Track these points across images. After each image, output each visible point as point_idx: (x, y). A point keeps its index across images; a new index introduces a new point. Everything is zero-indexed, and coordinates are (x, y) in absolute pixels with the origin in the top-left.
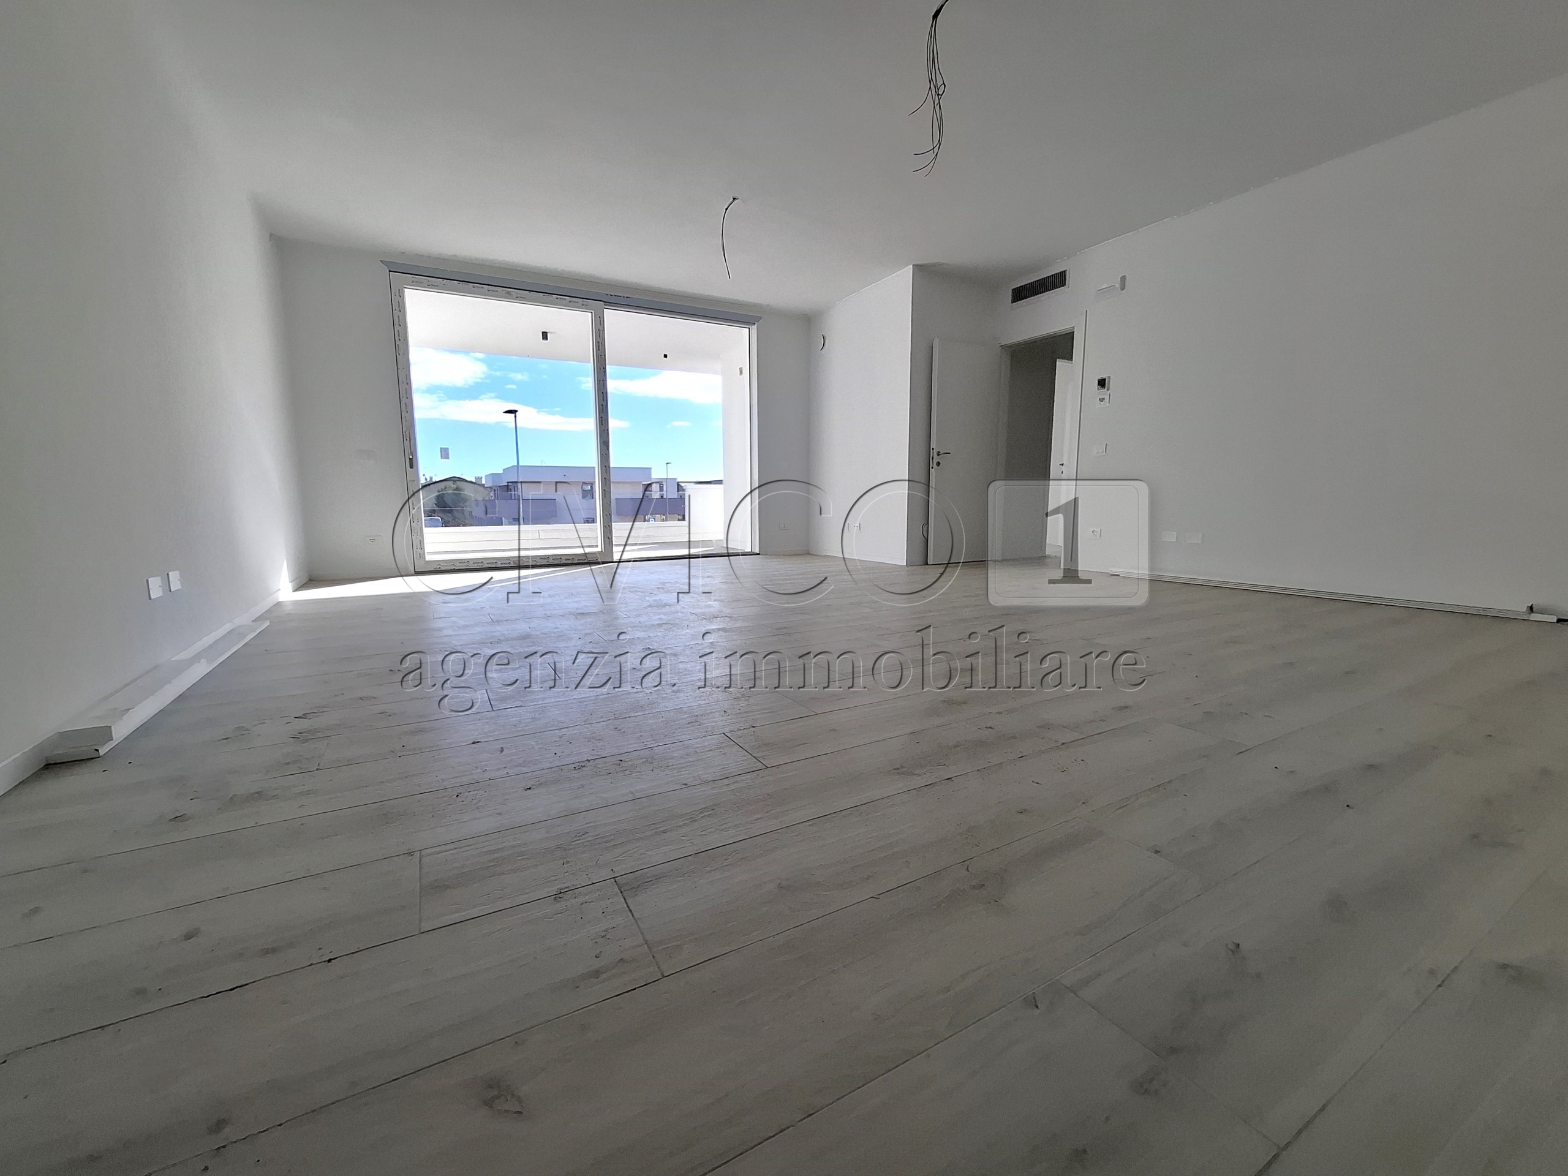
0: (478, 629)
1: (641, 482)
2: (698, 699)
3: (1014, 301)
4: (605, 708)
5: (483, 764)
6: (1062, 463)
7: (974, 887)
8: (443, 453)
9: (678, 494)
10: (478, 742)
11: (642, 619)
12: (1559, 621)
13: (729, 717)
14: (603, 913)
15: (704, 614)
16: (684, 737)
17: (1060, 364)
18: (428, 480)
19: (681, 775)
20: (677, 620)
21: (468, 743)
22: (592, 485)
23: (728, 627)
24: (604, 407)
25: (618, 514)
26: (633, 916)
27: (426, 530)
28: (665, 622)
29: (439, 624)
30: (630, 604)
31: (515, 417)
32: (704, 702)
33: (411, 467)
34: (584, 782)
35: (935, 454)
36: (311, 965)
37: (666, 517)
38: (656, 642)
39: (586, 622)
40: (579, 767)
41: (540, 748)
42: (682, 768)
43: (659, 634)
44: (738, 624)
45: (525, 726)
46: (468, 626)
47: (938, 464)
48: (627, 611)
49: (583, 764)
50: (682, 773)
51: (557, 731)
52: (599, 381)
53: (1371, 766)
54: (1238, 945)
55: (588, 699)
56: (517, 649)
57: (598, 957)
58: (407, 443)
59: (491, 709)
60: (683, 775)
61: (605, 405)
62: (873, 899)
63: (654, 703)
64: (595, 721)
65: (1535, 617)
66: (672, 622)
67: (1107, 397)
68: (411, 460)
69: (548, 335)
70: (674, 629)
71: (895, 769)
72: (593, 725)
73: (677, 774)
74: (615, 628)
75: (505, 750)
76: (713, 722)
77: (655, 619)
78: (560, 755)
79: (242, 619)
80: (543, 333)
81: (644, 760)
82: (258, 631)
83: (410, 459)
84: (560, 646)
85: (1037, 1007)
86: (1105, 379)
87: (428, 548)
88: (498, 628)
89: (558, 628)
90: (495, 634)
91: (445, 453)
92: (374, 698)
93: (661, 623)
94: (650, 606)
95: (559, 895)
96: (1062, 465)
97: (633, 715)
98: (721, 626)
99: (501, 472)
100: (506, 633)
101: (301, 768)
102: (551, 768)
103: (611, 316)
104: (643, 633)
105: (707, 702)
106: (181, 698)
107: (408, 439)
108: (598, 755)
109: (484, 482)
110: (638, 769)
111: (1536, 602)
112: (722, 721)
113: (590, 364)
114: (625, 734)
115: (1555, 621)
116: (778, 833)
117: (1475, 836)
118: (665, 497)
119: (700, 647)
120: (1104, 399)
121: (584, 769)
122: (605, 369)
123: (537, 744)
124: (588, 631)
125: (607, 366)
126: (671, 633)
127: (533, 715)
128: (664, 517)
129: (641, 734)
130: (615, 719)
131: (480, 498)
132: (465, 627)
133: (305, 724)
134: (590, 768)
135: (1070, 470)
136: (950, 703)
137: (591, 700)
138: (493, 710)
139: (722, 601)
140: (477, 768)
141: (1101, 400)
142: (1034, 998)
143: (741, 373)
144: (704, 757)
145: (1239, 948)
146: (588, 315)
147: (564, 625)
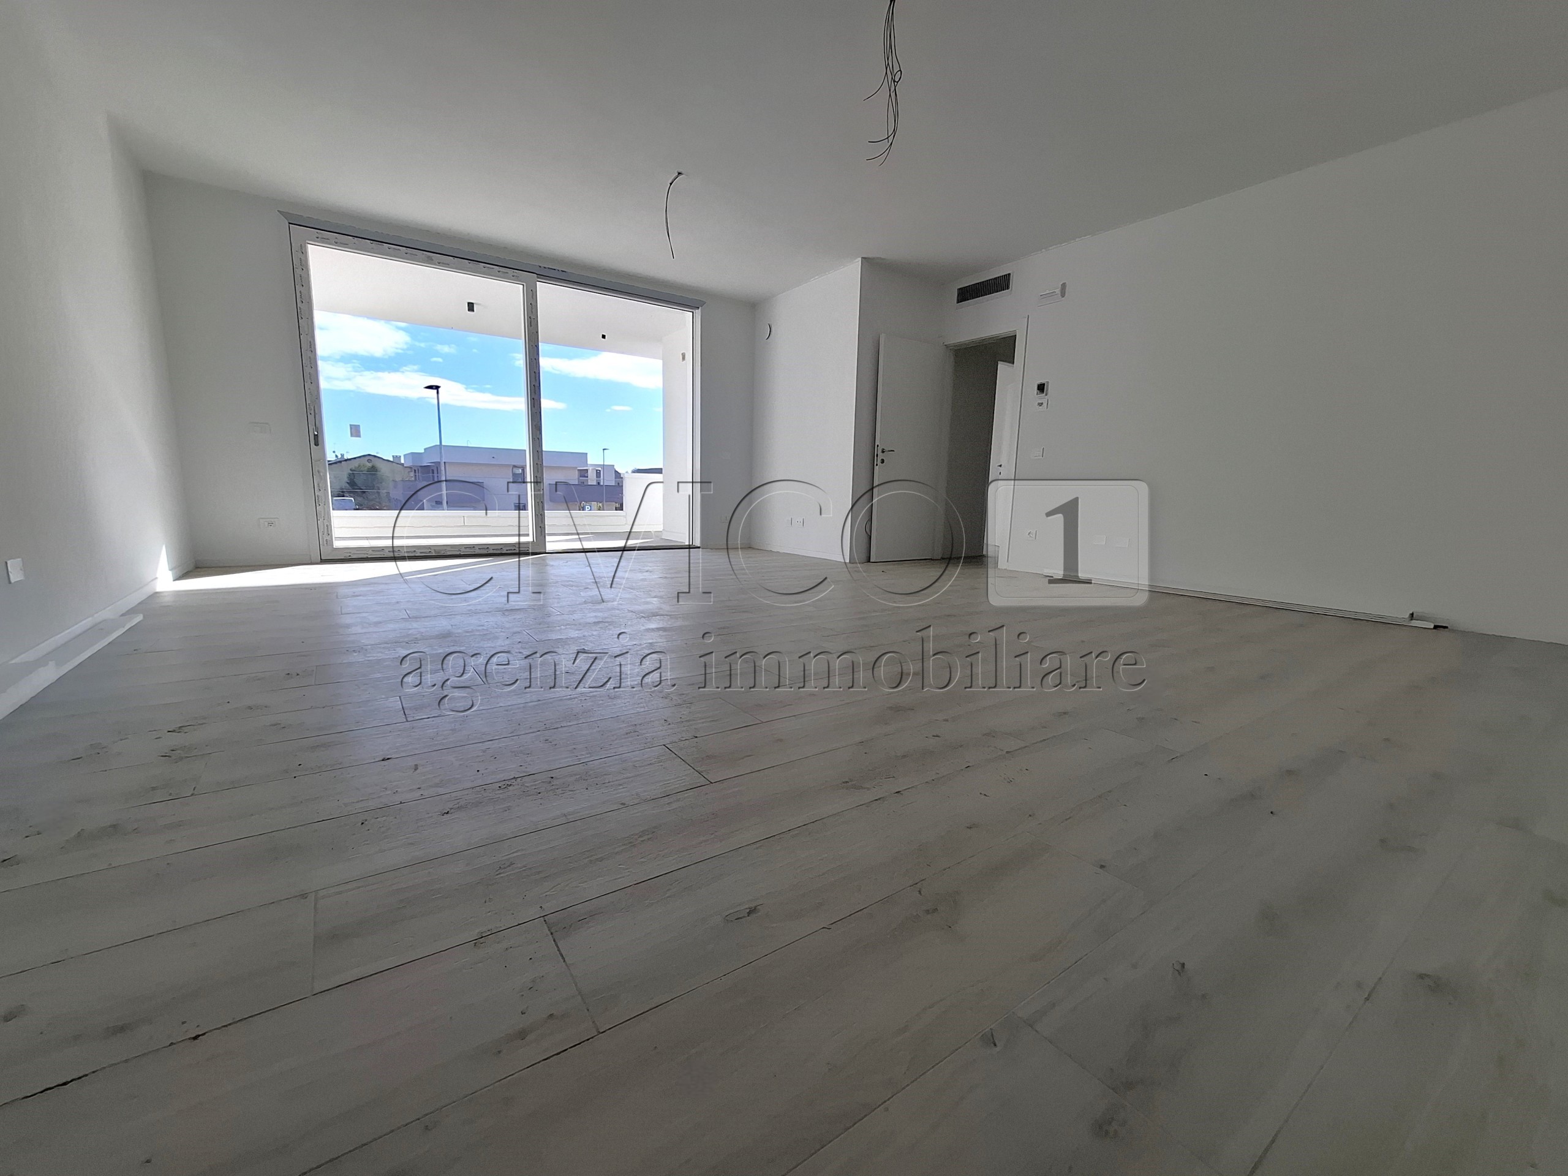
0: (391, 626)
1: (577, 468)
2: (636, 706)
3: (958, 302)
4: (535, 716)
5: (394, 784)
6: (1000, 464)
7: (928, 912)
8: (352, 430)
9: (615, 481)
10: (388, 759)
11: (576, 616)
12: (1436, 627)
13: (669, 726)
14: (531, 959)
15: (642, 612)
16: (621, 749)
17: (1002, 366)
18: (339, 456)
19: (617, 794)
20: (614, 618)
21: (377, 760)
22: (523, 468)
23: (668, 626)
24: (537, 388)
25: (552, 500)
26: (564, 961)
27: (335, 514)
28: (601, 620)
29: (347, 620)
30: (564, 599)
31: (438, 393)
32: (642, 710)
33: (317, 444)
34: (509, 804)
35: (880, 451)
36: (172, 1044)
37: (603, 505)
38: (591, 642)
39: (515, 619)
40: (506, 785)
41: (460, 765)
42: (620, 785)
43: (595, 633)
44: (679, 623)
45: (444, 739)
46: (380, 623)
47: (883, 461)
48: (561, 607)
49: (509, 783)
50: (620, 791)
51: (481, 744)
52: (530, 359)
53: (1290, 772)
54: (1183, 965)
55: (516, 706)
56: (436, 650)
57: (525, 1013)
58: (311, 418)
59: (405, 720)
60: (621, 792)
61: (537, 385)
62: (824, 929)
63: (589, 711)
64: (523, 733)
65: (1414, 623)
66: (607, 620)
67: (1045, 402)
68: (316, 437)
69: (475, 305)
70: (611, 627)
71: (844, 783)
72: (520, 737)
73: (615, 792)
74: (547, 626)
75: (420, 768)
76: (653, 732)
77: (591, 617)
78: (483, 772)
79: (107, 614)
80: (469, 303)
81: (578, 777)
82: (127, 627)
83: (315, 435)
84: (485, 646)
85: (995, 1045)
86: (1044, 384)
87: (336, 532)
88: (415, 625)
89: (482, 626)
90: (410, 632)
91: (355, 431)
92: (266, 707)
93: (597, 621)
94: (585, 602)
95: (478, 941)
96: (1000, 466)
97: (565, 725)
98: (661, 625)
99: (423, 451)
100: (423, 630)
101: (170, 794)
102: (473, 788)
103: (545, 290)
104: (577, 632)
105: (646, 710)
106: (23, 709)
107: (313, 414)
108: (524, 772)
109: (402, 461)
110: (571, 788)
111: (1417, 610)
112: (662, 731)
113: (521, 341)
114: (556, 747)
115: (1432, 627)
116: (724, 857)
117: (1383, 841)
118: (602, 484)
119: (639, 648)
120: (1042, 404)
121: (510, 788)
122: (537, 347)
123: (456, 760)
124: (516, 629)
125: (540, 344)
126: (607, 632)
127: (453, 725)
128: (601, 504)
129: (574, 747)
130: (546, 729)
131: (398, 478)
132: (377, 624)
133: (177, 740)
134: (516, 787)
135: (1008, 470)
136: (897, 709)
137: (519, 708)
138: (407, 721)
139: (661, 597)
140: (386, 789)
141: (1041, 404)
142: (992, 1035)
143: (684, 358)
144: (642, 772)
145: (1184, 967)
146: (519, 287)
147: (490, 621)
